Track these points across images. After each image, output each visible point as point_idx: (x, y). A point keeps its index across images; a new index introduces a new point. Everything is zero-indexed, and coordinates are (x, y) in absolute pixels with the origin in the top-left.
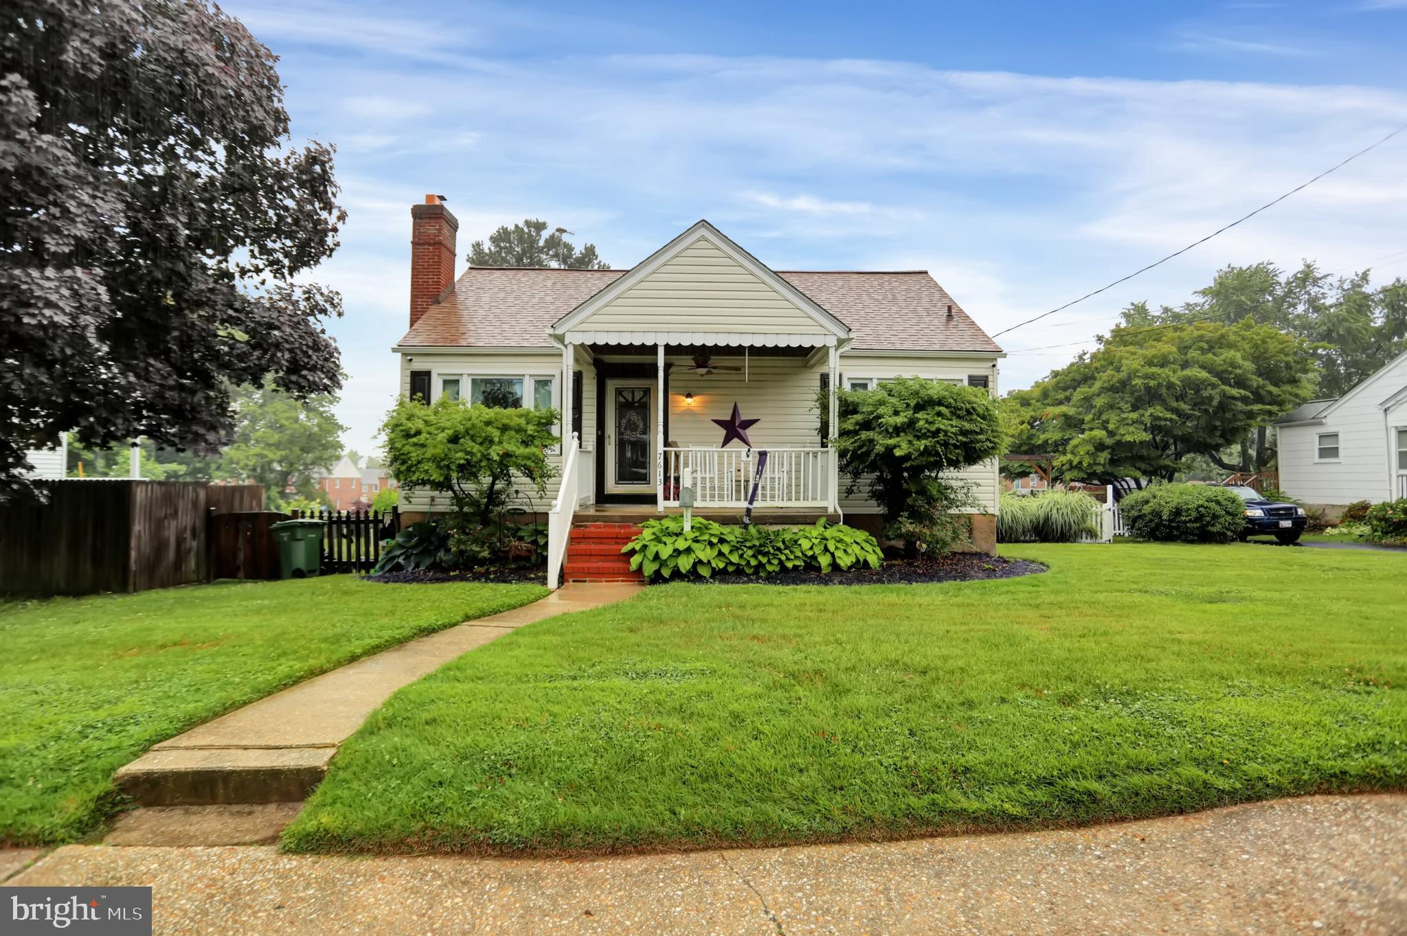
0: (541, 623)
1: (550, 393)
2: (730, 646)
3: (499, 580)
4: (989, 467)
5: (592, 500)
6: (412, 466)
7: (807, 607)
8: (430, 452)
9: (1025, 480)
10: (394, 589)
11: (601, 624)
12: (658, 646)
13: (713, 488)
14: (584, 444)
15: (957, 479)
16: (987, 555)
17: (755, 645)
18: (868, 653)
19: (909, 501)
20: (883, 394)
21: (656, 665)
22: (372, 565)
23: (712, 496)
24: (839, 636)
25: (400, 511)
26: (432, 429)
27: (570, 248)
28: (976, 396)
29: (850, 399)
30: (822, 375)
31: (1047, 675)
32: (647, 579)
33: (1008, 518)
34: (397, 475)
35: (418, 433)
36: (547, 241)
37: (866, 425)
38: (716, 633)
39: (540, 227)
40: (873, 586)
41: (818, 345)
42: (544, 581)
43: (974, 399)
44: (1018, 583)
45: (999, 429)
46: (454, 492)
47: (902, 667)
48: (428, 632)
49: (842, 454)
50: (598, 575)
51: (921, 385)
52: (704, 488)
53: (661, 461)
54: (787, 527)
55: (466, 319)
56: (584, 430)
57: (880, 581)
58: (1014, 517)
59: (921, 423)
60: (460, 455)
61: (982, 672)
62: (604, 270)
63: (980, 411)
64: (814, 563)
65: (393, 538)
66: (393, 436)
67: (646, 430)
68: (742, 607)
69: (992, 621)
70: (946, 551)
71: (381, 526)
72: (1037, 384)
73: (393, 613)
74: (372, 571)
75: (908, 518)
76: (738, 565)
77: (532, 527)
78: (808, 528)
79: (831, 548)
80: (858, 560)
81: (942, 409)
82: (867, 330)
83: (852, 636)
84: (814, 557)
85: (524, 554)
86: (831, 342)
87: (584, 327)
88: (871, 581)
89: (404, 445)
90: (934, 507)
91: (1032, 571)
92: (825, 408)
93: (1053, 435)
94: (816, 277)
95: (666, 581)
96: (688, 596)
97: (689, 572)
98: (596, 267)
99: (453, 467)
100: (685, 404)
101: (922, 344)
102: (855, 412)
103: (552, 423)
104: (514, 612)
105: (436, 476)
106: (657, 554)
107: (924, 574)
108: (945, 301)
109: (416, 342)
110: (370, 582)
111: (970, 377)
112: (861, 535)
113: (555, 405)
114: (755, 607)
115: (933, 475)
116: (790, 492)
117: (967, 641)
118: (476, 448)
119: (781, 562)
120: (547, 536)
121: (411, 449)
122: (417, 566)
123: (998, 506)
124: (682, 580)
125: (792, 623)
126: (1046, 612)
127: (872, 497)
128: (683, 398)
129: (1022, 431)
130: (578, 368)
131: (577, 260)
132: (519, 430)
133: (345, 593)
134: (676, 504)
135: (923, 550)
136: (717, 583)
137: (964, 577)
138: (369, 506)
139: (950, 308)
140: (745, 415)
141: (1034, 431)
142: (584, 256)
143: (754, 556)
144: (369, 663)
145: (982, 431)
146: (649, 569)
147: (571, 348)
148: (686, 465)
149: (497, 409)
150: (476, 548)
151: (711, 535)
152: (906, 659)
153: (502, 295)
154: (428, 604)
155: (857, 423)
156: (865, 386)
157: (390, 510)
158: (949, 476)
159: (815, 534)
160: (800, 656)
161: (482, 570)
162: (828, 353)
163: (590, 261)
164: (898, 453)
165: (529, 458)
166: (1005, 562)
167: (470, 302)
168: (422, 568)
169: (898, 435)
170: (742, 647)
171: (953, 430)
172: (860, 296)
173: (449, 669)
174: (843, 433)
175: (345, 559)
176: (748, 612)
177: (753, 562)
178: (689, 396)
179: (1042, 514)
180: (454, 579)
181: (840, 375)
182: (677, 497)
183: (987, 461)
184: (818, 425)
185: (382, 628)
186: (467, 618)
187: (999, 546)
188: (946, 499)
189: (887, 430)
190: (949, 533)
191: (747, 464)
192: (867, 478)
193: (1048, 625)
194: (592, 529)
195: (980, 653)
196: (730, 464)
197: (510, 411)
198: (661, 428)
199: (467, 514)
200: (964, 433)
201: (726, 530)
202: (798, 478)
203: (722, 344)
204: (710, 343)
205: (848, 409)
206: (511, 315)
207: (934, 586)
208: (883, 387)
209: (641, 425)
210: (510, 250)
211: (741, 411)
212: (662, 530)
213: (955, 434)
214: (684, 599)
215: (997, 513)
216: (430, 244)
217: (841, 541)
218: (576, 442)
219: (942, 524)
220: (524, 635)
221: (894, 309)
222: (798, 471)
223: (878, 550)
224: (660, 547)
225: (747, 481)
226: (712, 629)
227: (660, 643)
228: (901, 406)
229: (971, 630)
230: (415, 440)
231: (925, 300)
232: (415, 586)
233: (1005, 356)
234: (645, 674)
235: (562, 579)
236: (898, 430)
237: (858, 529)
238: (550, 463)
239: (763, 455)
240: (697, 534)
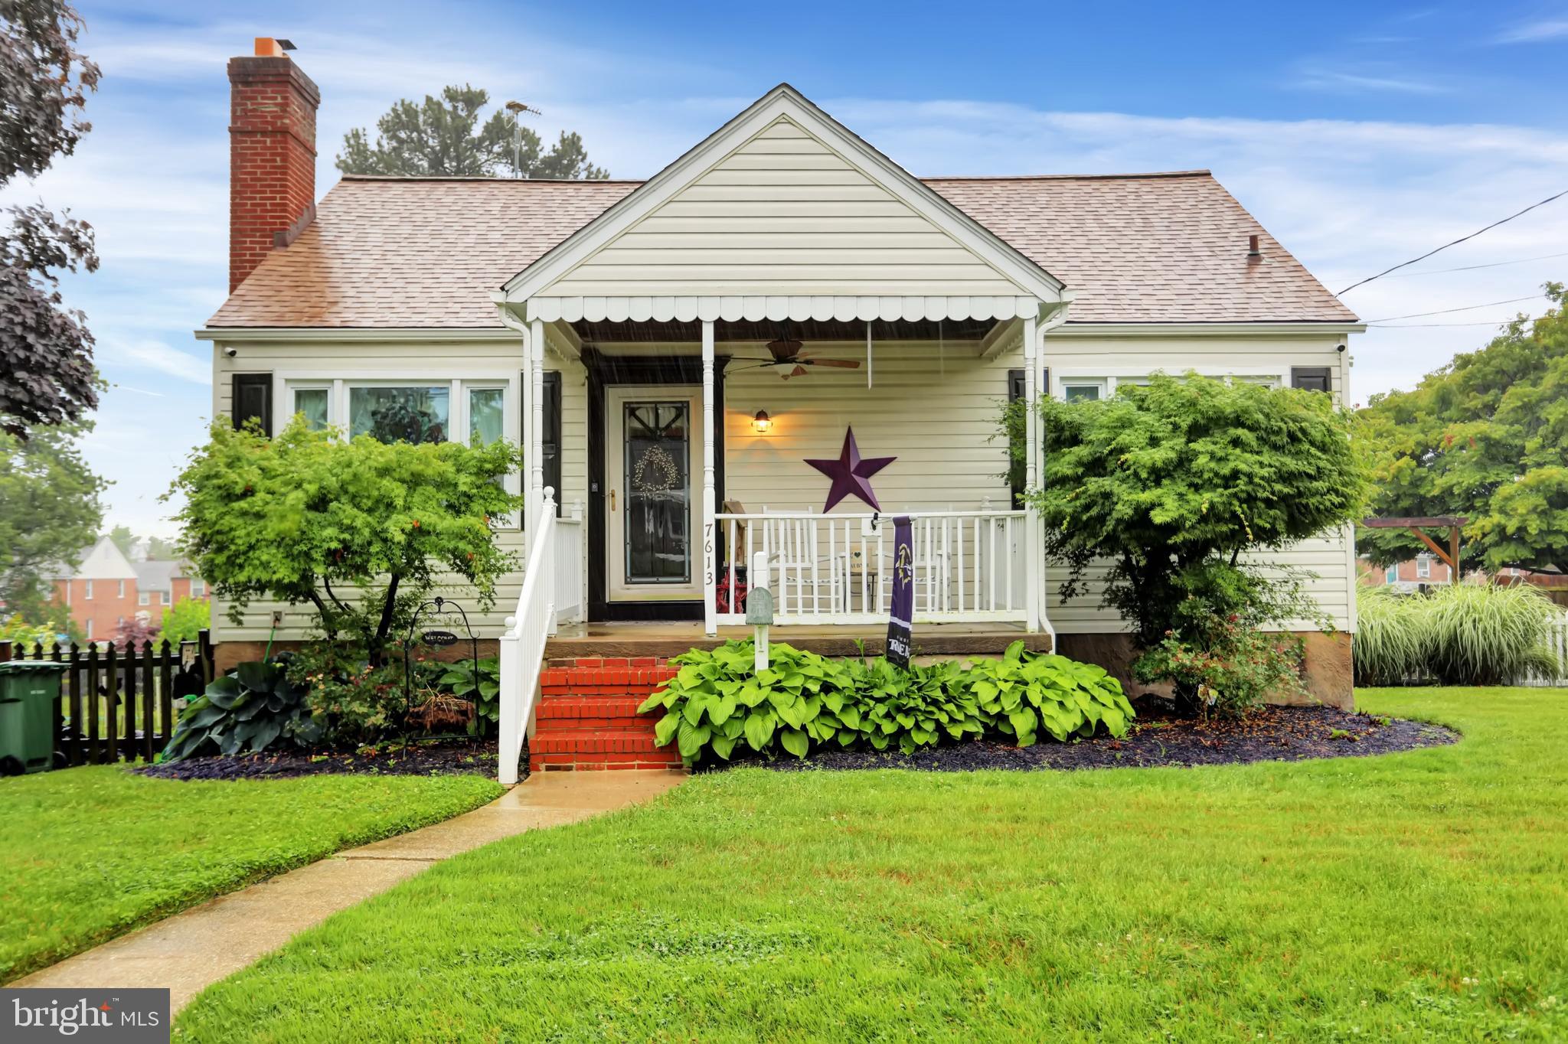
0: (488, 850)
1: (499, 413)
2: (846, 889)
3: (402, 769)
4: (1334, 542)
5: (582, 614)
6: (237, 555)
7: (991, 813)
8: (272, 528)
9: (1407, 565)
10: (201, 792)
11: (601, 852)
12: (708, 891)
13: (808, 589)
14: (564, 507)
15: (1273, 566)
16: (1336, 709)
17: (895, 888)
18: (1111, 900)
19: (1183, 608)
20: (1128, 408)
21: (704, 928)
22: (159, 745)
23: (808, 604)
24: (1053, 867)
25: (213, 640)
26: (276, 484)
27: (532, 140)
28: (1307, 407)
29: (1065, 418)
30: (1011, 373)
31: (1467, 947)
32: (686, 763)
33: (1375, 639)
34: (210, 575)
35: (249, 492)
36: (487, 128)
37: (1096, 466)
38: (818, 865)
39: (474, 100)
40: (1116, 771)
41: (1003, 315)
42: (491, 768)
43: (1303, 413)
44: (1401, 764)
45: (1353, 469)
46: (319, 603)
47: (1177, 927)
48: (266, 872)
49: (1053, 521)
50: (594, 756)
51: (1202, 390)
52: (791, 589)
53: (711, 539)
54: (949, 659)
55: (338, 274)
56: (565, 482)
57: (1130, 761)
58: (1387, 638)
59: (1202, 460)
60: (330, 532)
61: (1335, 939)
62: (599, 181)
63: (1317, 434)
64: (1003, 728)
65: (200, 692)
66: (200, 497)
67: (681, 482)
68: (868, 813)
69: (1351, 839)
70: (1256, 702)
71: (175, 670)
72: (1429, 381)
73: (198, 838)
74: (158, 758)
75: (1182, 640)
76: (859, 732)
77: (467, 667)
78: (990, 661)
79: (1035, 699)
80: (1087, 723)
81: (1241, 432)
82: (1096, 286)
83: (1080, 867)
84: (1002, 717)
85: (453, 718)
86: (1028, 310)
87: (562, 288)
88: (1112, 762)
89: (222, 515)
90: (1232, 620)
91: (1428, 742)
92: (1018, 435)
93: (1463, 477)
94: (997, 188)
95: (722, 765)
96: (765, 794)
97: (766, 747)
98: (583, 176)
99: (317, 555)
100: (754, 431)
101: (1201, 310)
102: (1075, 441)
103: (504, 471)
104: (434, 831)
105: (284, 573)
106: (706, 713)
107: (1214, 747)
108: (1245, 226)
109: (242, 319)
110: (153, 780)
111: (1294, 370)
112: (1091, 674)
113: (509, 434)
114: (892, 813)
115: (1228, 558)
116: (954, 595)
117: (1302, 877)
118: (361, 519)
119: (939, 727)
120: (497, 683)
121: (236, 522)
122: (247, 745)
123: (1354, 617)
124: (754, 764)
125: (963, 843)
126: (1458, 822)
127: (1110, 602)
128: (750, 420)
129: (1400, 470)
130: (552, 367)
131: (549, 163)
132: (443, 484)
133: (103, 802)
134: (740, 619)
135: (1210, 702)
136: (819, 771)
137: (1292, 753)
138: (152, 633)
139: (1254, 241)
140: (867, 451)
141: (1422, 471)
142: (559, 155)
143: (888, 715)
144: (149, 937)
145: (1320, 474)
146: (691, 743)
147: (538, 329)
148: (758, 545)
149: (400, 445)
150: (358, 708)
151: (807, 677)
152: (1183, 912)
153: (406, 229)
154: (267, 819)
155: (1079, 463)
156: (1092, 392)
157: (193, 637)
158: (1256, 559)
159: (1003, 672)
160: (979, 908)
161: (374, 750)
162: (1020, 332)
163: (572, 165)
164: (1158, 517)
165: (463, 538)
166: (1373, 723)
167: (345, 244)
168: (257, 749)
169: (1158, 483)
170: (869, 891)
171: (1265, 472)
172: (1081, 221)
173: (307, 944)
174: (1054, 482)
175: (103, 734)
176: (879, 824)
177: (888, 728)
178: (761, 415)
179: (1443, 631)
180: (318, 768)
181: (1046, 372)
182: (742, 605)
183: (1331, 530)
184: (1006, 467)
185: (177, 867)
186: (344, 844)
187: (1357, 691)
188: (1253, 604)
189: (1136, 474)
190: (1261, 669)
191: (872, 541)
192: (1102, 566)
193: (1461, 848)
194: (584, 670)
195: (1331, 901)
196: (840, 542)
197: (425, 448)
198: (710, 478)
199: (342, 645)
200: (1287, 477)
201: (834, 668)
202: (969, 568)
203: (822, 317)
204: (799, 317)
205: (1061, 437)
206: (424, 267)
207: (1234, 771)
208: (1129, 393)
209: (673, 472)
210: (421, 145)
211: (859, 444)
212: (714, 670)
213: (1268, 480)
214: (758, 799)
215: (1354, 629)
216: (264, 133)
217: (1052, 686)
218: (550, 505)
219: (1246, 652)
220: (453, 874)
221: (1147, 244)
222: (969, 554)
223: (1124, 702)
224: (711, 701)
225: (873, 575)
226: (811, 857)
227: (714, 884)
228: (1162, 429)
229: (1310, 856)
230: (243, 504)
231: (1206, 227)
232: (242, 783)
233: (1362, 329)
234: (685, 947)
235: (526, 765)
236: (1158, 475)
237: (1086, 662)
238: (502, 544)
239: (903, 526)
240: (781, 676)
